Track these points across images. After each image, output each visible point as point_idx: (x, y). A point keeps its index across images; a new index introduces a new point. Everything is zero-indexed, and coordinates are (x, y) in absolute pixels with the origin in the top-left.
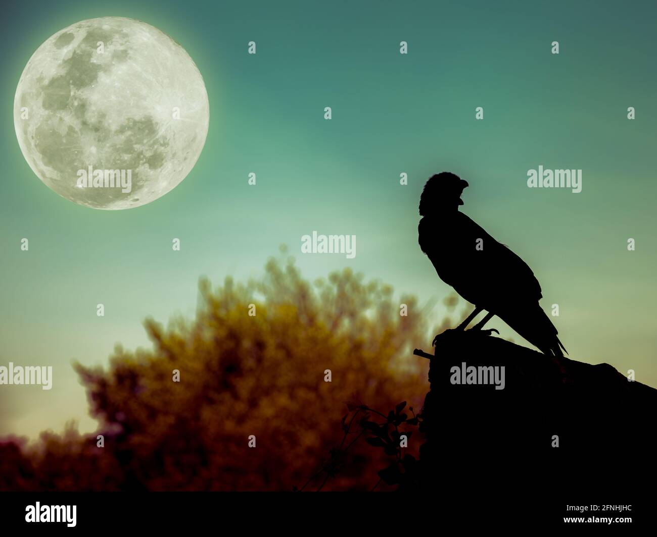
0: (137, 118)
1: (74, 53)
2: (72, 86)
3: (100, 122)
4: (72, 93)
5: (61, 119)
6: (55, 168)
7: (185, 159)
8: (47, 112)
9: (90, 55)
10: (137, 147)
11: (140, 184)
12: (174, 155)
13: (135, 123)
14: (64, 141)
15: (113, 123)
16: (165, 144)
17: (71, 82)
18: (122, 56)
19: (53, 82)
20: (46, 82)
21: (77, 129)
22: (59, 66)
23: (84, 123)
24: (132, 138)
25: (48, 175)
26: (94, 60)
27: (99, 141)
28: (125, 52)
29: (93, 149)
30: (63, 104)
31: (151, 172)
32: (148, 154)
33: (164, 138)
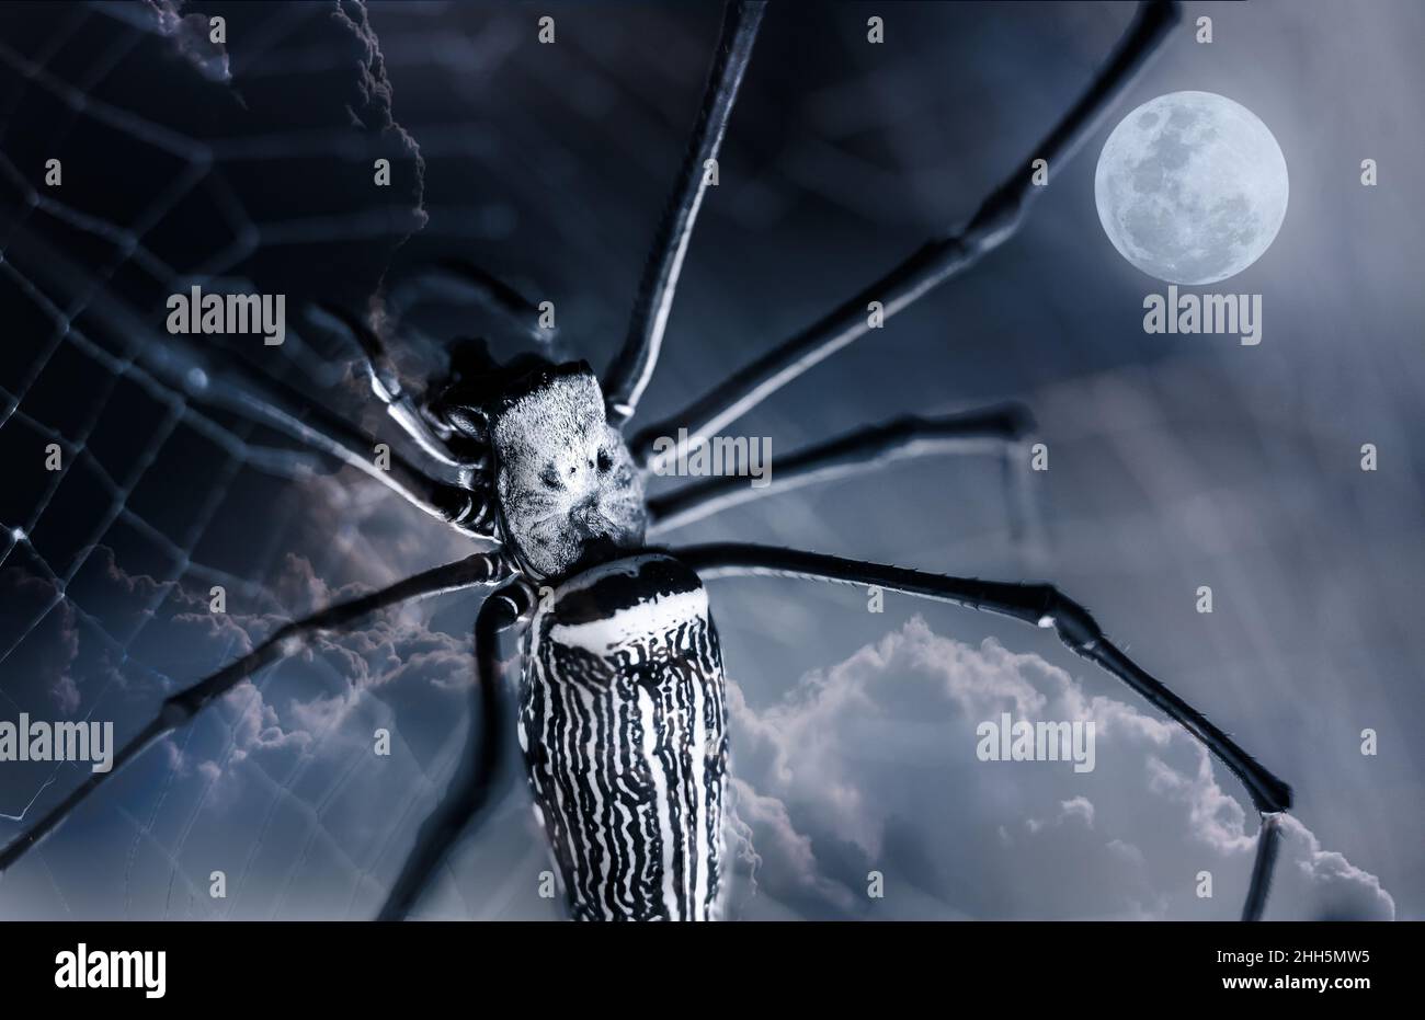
1: (1162, 134)
2: (1164, 169)
4: (1165, 176)
5: (1155, 202)
6: (1146, 249)
8: (1139, 195)
9: (1178, 135)
10: (1230, 225)
13: (1228, 201)
14: (1158, 223)
15: (1207, 203)
16: (1256, 221)
17: (1162, 163)
18: (1210, 135)
19: (1143, 164)
20: (1136, 164)
21: (1171, 210)
22: (1148, 148)
25: (1138, 255)
26: (1184, 141)
27: (1194, 221)
28: (1213, 130)
29: (1189, 230)
30: (1156, 187)
32: (1241, 231)
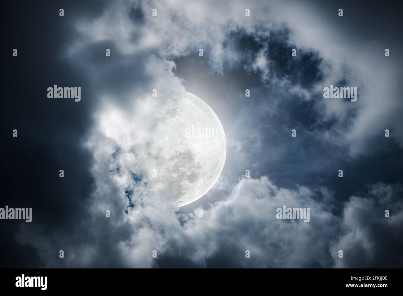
0: (182, 151)
3: (159, 153)
7: (211, 177)
11: (183, 192)
12: (204, 174)
23: (149, 154)
24: (179, 163)
31: (190, 185)
33: (198, 163)
